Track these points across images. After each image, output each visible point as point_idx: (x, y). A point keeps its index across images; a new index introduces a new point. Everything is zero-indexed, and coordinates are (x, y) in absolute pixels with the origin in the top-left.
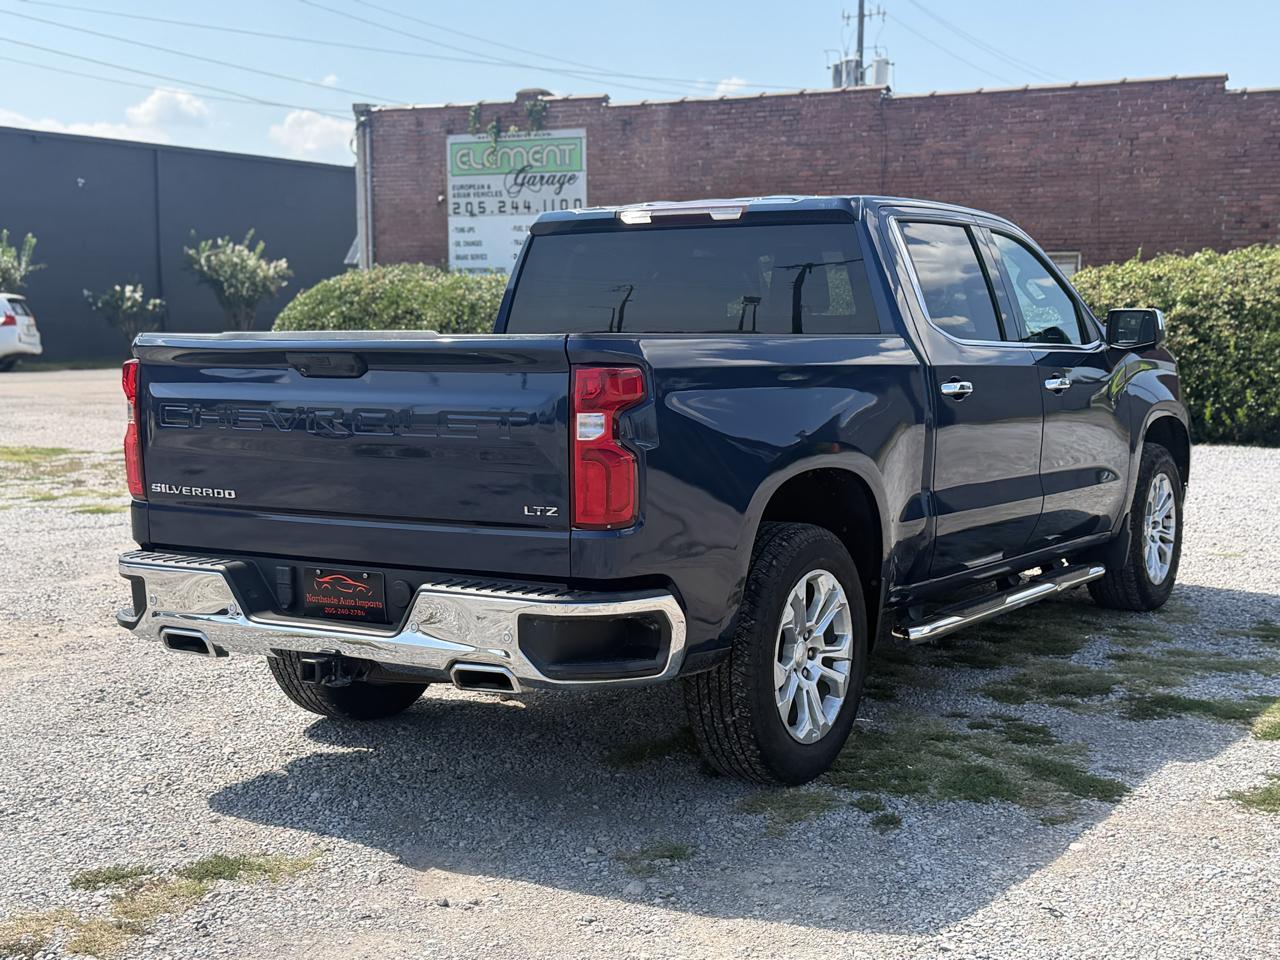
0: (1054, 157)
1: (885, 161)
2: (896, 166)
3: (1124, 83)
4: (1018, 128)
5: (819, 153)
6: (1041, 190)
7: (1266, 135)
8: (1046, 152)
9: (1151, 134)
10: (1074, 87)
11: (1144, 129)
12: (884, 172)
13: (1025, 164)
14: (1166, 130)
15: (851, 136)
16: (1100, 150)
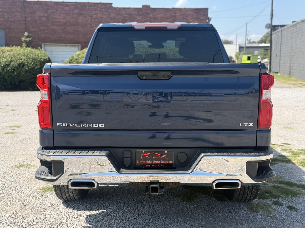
0: (72, 20)
1: (26, 18)
2: (29, 19)
3: (88, 3)
4: (62, 12)
5: (6, 14)
6: (69, 28)
7: (123, 18)
8: (70, 18)
9: (96, 16)
10: (76, 2)
11: (94, 14)
12: (25, 20)
13: (65, 21)
14: (100, 15)
15: (15, 10)
16: (83, 19)
